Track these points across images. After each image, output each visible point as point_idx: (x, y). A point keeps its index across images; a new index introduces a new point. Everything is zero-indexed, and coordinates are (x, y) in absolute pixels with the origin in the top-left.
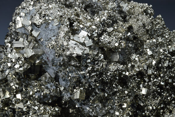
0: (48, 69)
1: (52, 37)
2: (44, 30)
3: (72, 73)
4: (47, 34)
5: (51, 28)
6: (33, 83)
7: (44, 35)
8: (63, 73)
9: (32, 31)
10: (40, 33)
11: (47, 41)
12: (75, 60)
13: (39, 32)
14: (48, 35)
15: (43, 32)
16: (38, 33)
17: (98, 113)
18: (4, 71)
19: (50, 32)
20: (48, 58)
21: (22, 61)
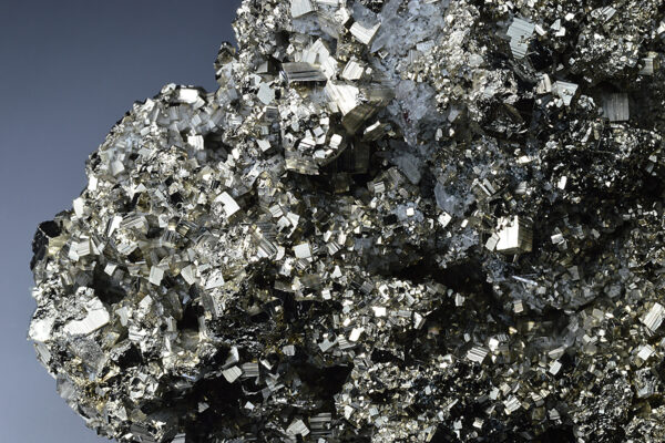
0: (398, 155)
1: (420, 42)
2: (394, 20)
3: (486, 163)
4: (403, 32)
5: (416, 13)
6: (343, 205)
7: (393, 37)
8: (452, 165)
9: (349, 24)
10: (378, 30)
11: (401, 56)
12: (510, 114)
13: (376, 28)
14: (404, 37)
15: (390, 27)
16: (373, 31)
17: (567, 297)
18: (242, 167)
19: (412, 27)
20: (406, 116)
21: (322, 126)
